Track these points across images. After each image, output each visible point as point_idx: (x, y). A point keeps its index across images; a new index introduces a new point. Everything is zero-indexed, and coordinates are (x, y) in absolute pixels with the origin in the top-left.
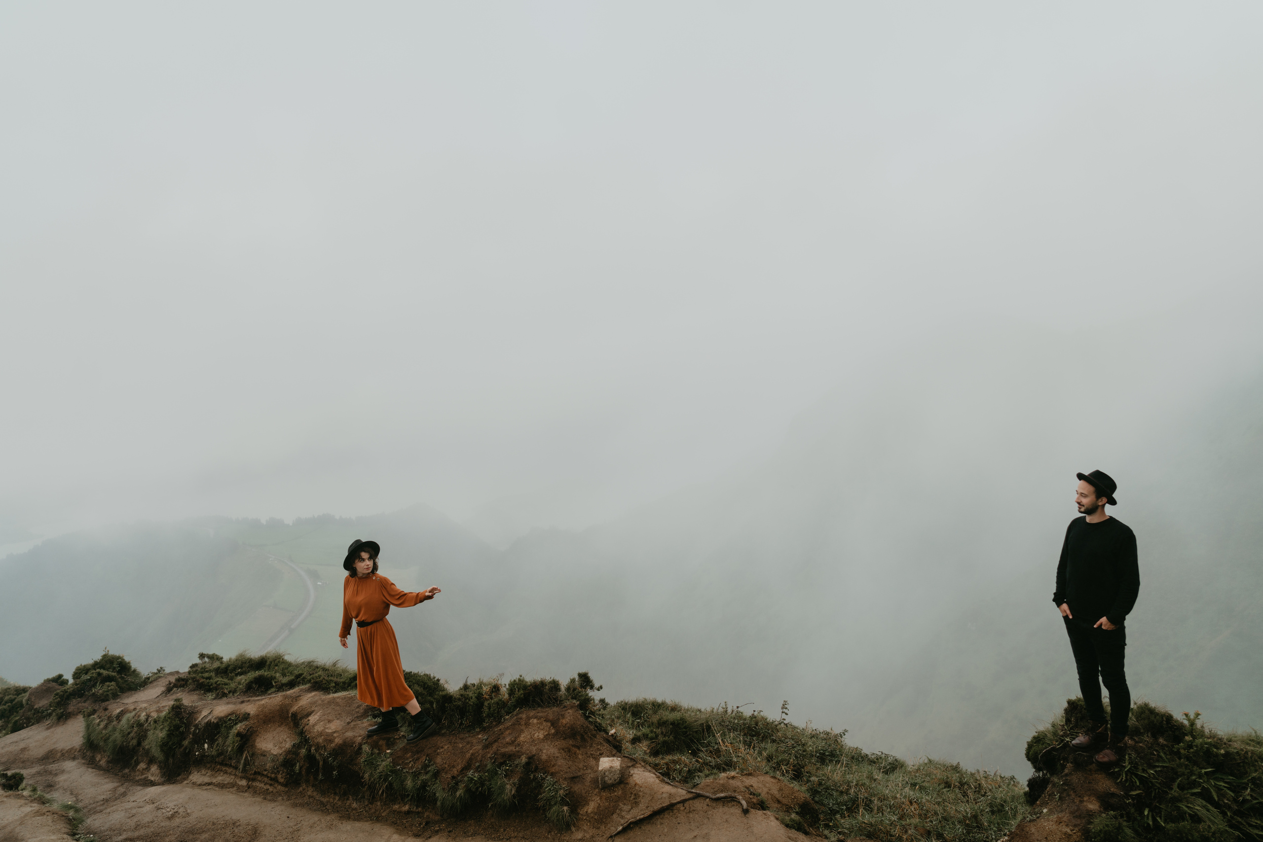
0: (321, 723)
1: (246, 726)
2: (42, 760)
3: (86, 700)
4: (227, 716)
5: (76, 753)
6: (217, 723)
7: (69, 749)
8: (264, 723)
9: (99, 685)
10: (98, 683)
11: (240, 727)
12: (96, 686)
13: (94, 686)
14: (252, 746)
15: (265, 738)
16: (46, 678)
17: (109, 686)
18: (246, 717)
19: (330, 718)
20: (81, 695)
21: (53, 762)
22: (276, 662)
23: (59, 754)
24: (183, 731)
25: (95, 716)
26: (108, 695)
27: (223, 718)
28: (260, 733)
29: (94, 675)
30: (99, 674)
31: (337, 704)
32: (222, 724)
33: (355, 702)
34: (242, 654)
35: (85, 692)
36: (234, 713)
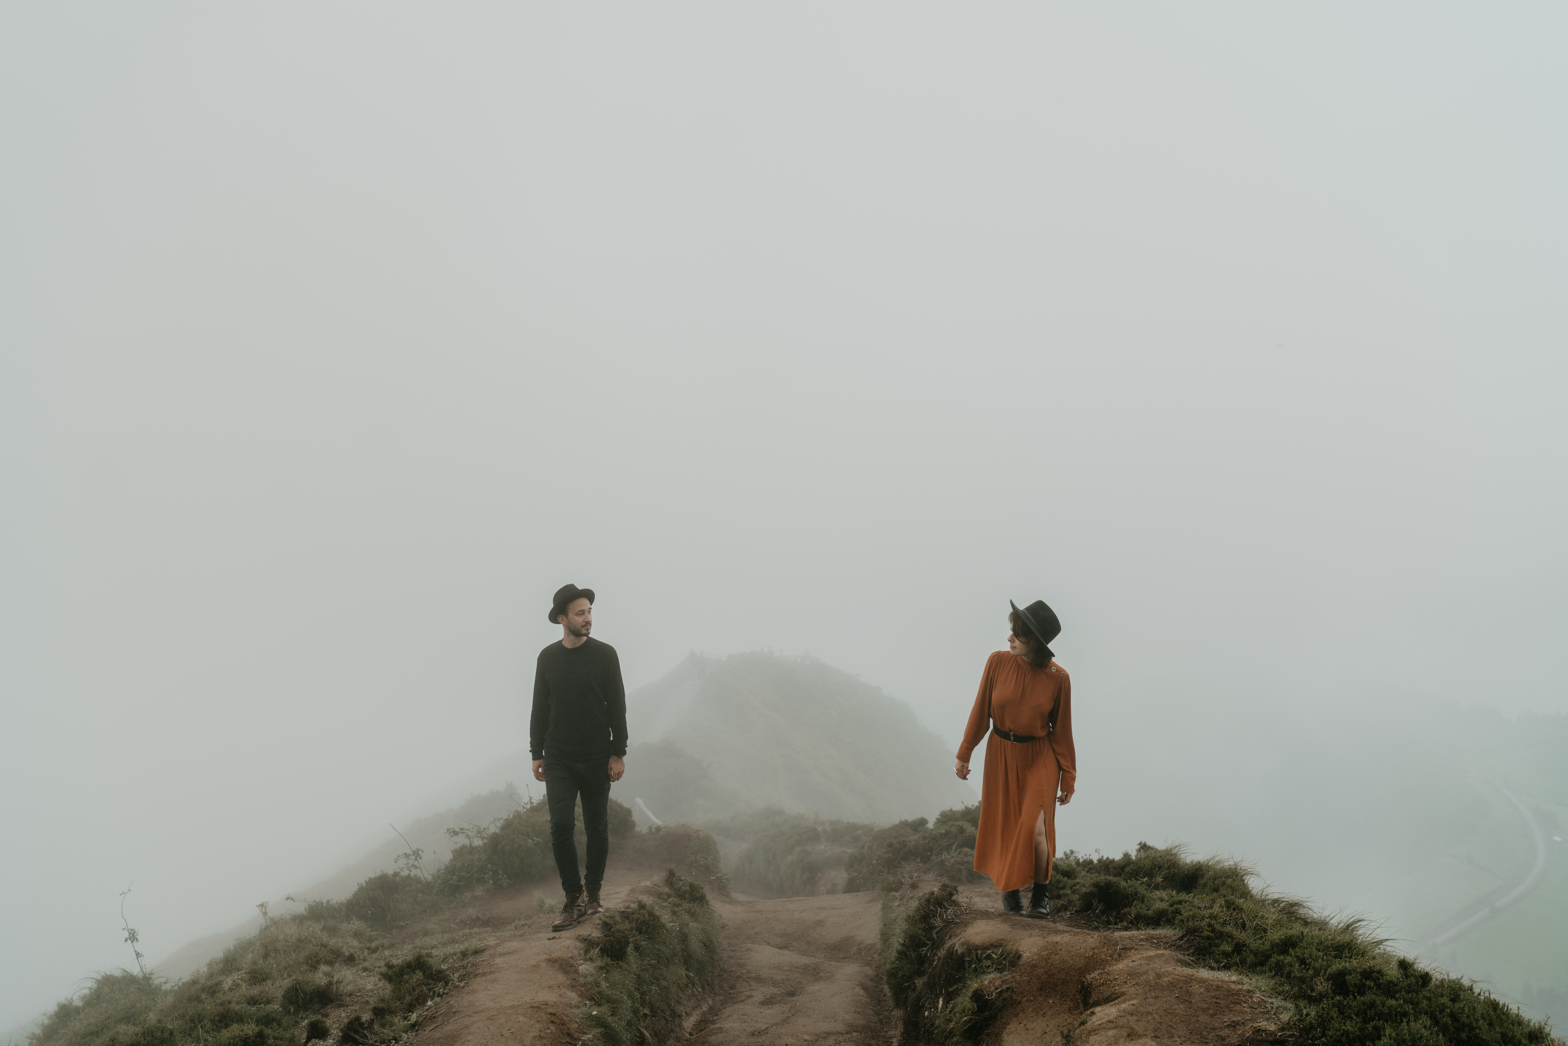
0: (1111, 1033)
1: (1003, 982)
2: (832, 950)
3: (929, 869)
4: (987, 948)
5: (876, 956)
6: (963, 955)
7: (869, 944)
8: (1041, 989)
9: (956, 850)
10: (955, 845)
11: (990, 981)
12: (951, 849)
13: (948, 848)
14: (996, 1035)
15: (1028, 1027)
16: (903, 820)
17: (966, 855)
18: (1012, 960)
19: (1139, 1028)
20: (925, 860)
21: (843, 958)
22: (1216, 882)
23: (855, 949)
24: (926, 955)
25: (897, 894)
26: (960, 870)
27: (977, 948)
28: (1023, 1011)
29: (953, 829)
30: (962, 830)
31: (1186, 998)
32: (970, 962)
33: (1238, 1007)
34: (1171, 850)
35: (932, 855)
36: (1001, 946)
